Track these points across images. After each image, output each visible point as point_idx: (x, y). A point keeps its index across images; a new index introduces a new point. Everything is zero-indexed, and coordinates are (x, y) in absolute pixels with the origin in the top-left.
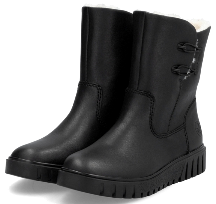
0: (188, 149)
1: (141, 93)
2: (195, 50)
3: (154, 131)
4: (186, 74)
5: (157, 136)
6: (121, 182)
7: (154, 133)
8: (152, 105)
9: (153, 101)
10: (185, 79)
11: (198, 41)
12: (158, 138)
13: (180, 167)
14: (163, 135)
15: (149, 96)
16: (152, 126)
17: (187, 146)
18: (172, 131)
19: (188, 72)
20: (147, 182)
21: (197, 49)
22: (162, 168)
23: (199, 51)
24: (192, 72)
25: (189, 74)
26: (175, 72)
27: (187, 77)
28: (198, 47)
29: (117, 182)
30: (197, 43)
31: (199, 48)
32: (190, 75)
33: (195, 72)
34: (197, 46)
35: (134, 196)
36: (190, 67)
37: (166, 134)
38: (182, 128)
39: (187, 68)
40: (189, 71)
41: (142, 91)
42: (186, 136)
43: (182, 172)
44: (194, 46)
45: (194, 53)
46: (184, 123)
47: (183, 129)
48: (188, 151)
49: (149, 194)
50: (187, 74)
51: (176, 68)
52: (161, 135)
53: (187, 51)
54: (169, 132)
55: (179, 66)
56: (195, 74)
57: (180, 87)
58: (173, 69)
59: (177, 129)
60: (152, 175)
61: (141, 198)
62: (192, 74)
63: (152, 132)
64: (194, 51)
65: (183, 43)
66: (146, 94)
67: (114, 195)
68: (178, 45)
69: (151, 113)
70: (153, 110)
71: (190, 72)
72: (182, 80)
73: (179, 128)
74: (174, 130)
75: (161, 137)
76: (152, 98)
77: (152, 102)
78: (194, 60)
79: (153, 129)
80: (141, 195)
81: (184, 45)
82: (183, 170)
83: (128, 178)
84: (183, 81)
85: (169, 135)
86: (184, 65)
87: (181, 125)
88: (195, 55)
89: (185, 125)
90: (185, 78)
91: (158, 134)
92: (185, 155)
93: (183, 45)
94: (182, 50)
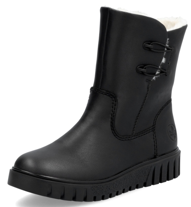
0: (156, 154)
1: (104, 92)
2: (166, 49)
3: (116, 132)
4: (154, 74)
5: (119, 138)
6: (71, 184)
7: (115, 135)
8: (114, 105)
9: (116, 102)
10: (154, 80)
11: (169, 40)
12: (120, 140)
13: (145, 172)
14: (126, 137)
15: (111, 96)
16: (113, 127)
17: (155, 150)
18: (138, 133)
19: (157, 73)
20: (101, 185)
21: (168, 49)
22: (122, 172)
23: (170, 51)
24: (161, 72)
25: (158, 74)
26: (141, 72)
27: (156, 78)
28: (169, 46)
29: (66, 184)
30: (167, 42)
31: (170, 48)
32: (159, 76)
33: (166, 73)
34: (167, 45)
35: (86, 199)
36: (160, 67)
37: (130, 136)
38: (150, 131)
39: (155, 68)
40: (158, 71)
41: (104, 91)
42: (155, 139)
43: (148, 176)
44: (163, 45)
45: (164, 52)
46: (153, 126)
47: (152, 132)
48: (156, 155)
49: (103, 198)
50: (156, 74)
51: (142, 68)
52: (124, 137)
53: (154, 50)
54: (134, 134)
55: (145, 65)
56: (167, 74)
57: (148, 88)
58: (138, 69)
59: (145, 132)
60: (108, 178)
61: (94, 202)
62: (162, 74)
63: (113, 133)
64: (164, 50)
65: (150, 42)
66: (108, 93)
67: (62, 197)
68: (144, 44)
69: (113, 114)
70: (115, 110)
71: (160, 72)
72: (150, 81)
73: (147, 131)
74: (141, 132)
75: (123, 139)
76: (114, 98)
77: (114, 102)
78: (164, 60)
79: (114, 131)
80: (93, 198)
81: (151, 44)
82: (149, 175)
83: (79, 180)
84: (152, 81)
85: (133, 138)
86: (151, 65)
87: (150, 128)
88: (165, 54)
89: (155, 127)
90: (154, 78)
91: (120, 136)
92: (152, 159)
93: (149, 44)
94: (149, 49)
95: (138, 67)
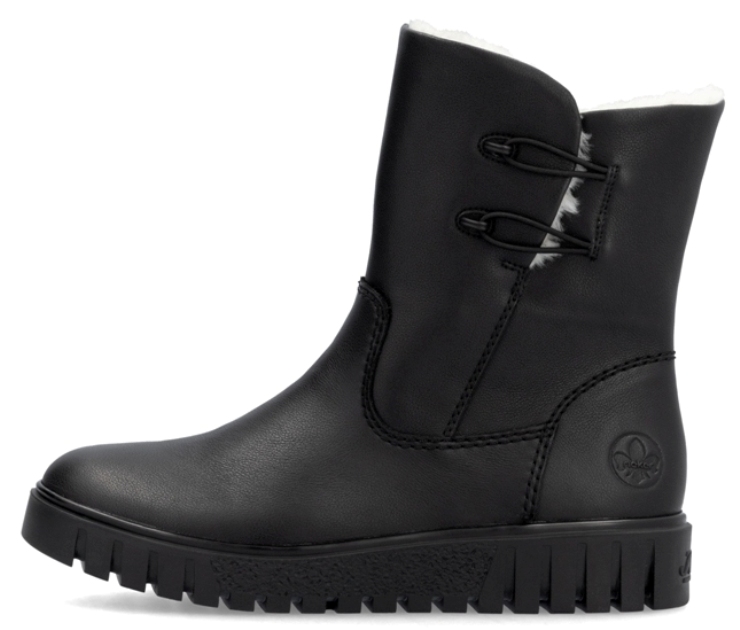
0: (529, 510)
2: (579, 169)
3: (375, 416)
7: (374, 425)
8: (378, 328)
9: (383, 319)
10: (536, 265)
12: (389, 441)
16: (367, 398)
17: (527, 497)
18: (472, 435)
19: (551, 244)
21: (589, 169)
27: (545, 260)
34: (584, 156)
37: (432, 436)
40: (553, 241)
43: (484, 578)
46: (549, 422)
48: (526, 513)
50: (543, 246)
52: (406, 436)
58: (461, 221)
63: (367, 418)
68: (485, 140)
69: (371, 356)
70: (379, 345)
72: (522, 267)
73: (515, 434)
74: (483, 434)
75: (402, 442)
77: (380, 319)
79: (369, 410)
81: (509, 142)
85: (443, 444)
87: (531, 426)
88: (572, 185)
89: (552, 428)
90: (537, 260)
91: (389, 431)
92: (510, 524)
95: (463, 213)
